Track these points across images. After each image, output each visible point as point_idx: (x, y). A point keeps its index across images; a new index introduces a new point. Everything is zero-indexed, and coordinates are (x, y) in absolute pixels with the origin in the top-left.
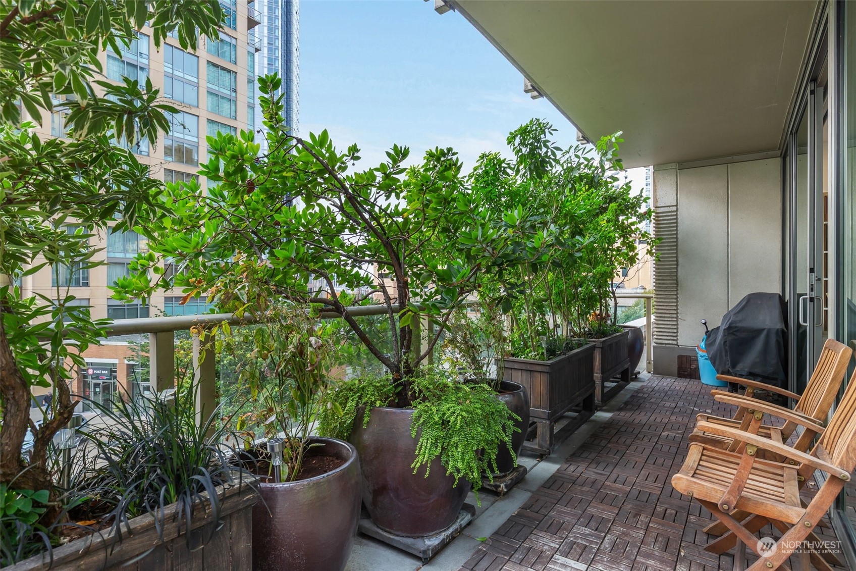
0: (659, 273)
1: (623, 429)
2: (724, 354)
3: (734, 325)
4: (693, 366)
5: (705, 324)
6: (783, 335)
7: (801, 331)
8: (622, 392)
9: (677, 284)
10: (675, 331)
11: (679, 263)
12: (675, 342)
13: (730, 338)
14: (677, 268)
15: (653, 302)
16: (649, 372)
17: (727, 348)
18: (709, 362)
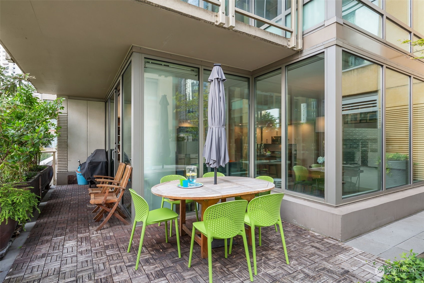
0: (59, 141)
1: (55, 205)
2: (88, 172)
3: (92, 161)
4: (75, 179)
5: (79, 162)
6: (107, 163)
7: (111, 161)
8: (47, 194)
9: (67, 146)
10: (67, 165)
11: (68, 137)
12: (66, 170)
13: (91, 165)
14: (67, 140)
15: (56, 154)
16: (54, 185)
17: (89, 169)
18: (82, 176)
